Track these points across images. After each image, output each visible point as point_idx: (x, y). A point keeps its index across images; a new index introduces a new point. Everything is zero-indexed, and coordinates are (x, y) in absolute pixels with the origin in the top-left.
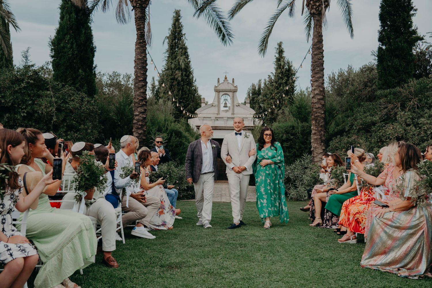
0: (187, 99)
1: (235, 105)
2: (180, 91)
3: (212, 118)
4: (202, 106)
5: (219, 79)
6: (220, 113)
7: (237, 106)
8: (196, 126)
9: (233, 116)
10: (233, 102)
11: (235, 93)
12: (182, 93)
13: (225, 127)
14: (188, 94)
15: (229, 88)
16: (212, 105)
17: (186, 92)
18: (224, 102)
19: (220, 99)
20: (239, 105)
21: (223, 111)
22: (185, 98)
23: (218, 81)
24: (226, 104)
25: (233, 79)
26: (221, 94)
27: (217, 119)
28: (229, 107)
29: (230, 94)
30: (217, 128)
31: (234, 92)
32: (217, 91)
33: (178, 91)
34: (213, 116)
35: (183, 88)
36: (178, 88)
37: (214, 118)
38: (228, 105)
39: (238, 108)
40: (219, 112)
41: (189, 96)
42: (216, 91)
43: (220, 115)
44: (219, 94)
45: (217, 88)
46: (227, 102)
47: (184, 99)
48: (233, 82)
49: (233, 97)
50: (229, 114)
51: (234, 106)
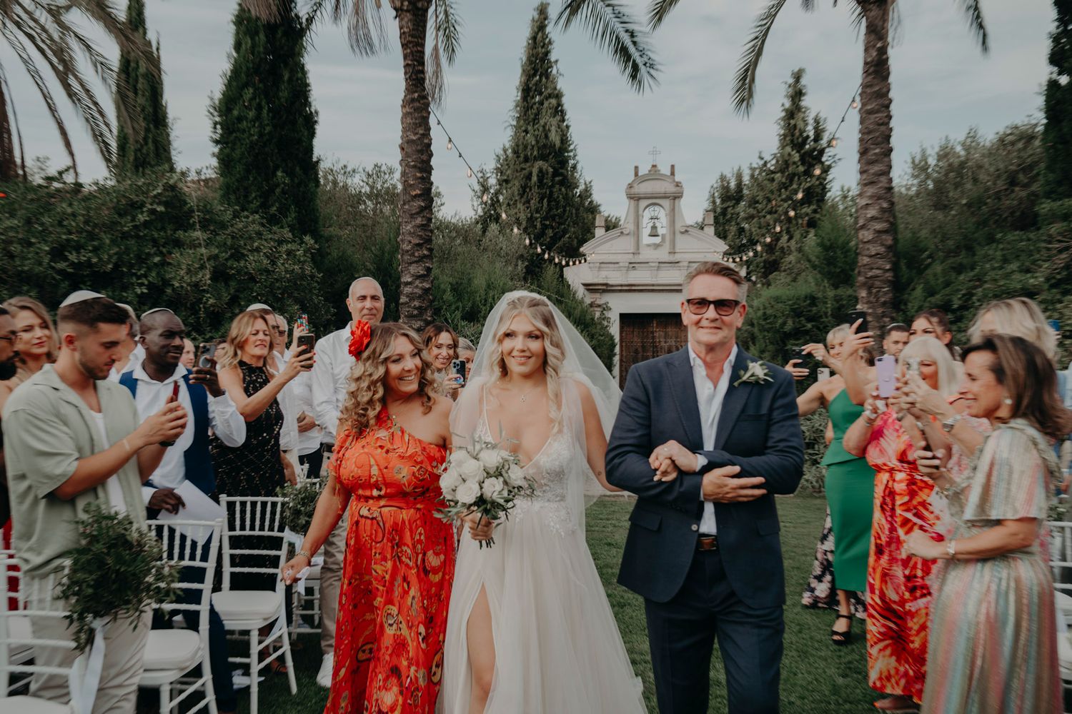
0: (561, 217)
1: (677, 232)
2: (546, 200)
3: (621, 264)
4: (596, 236)
5: (636, 168)
6: (641, 251)
7: (682, 233)
8: (584, 285)
9: (672, 258)
10: (672, 222)
11: (677, 201)
12: (548, 205)
13: (653, 285)
14: (564, 207)
15: (663, 190)
16: (622, 233)
17: (558, 203)
18: (651, 224)
19: (640, 218)
20: (686, 231)
21: (649, 245)
22: (556, 215)
23: (636, 174)
24: (654, 227)
25: (673, 167)
26: (643, 203)
27: (633, 265)
28: (663, 236)
29: (666, 203)
30: (633, 288)
31: (675, 198)
32: (635, 198)
33: (541, 200)
34: (624, 259)
35: (551, 193)
36: (539, 193)
37: (627, 264)
38: (661, 231)
39: (685, 237)
40: (638, 249)
41: (565, 211)
42: (631, 198)
43: (641, 256)
44: (638, 205)
45: (633, 191)
46: (658, 224)
47: (554, 220)
48: (673, 174)
49: (673, 210)
50: (663, 254)
51: (674, 233)
